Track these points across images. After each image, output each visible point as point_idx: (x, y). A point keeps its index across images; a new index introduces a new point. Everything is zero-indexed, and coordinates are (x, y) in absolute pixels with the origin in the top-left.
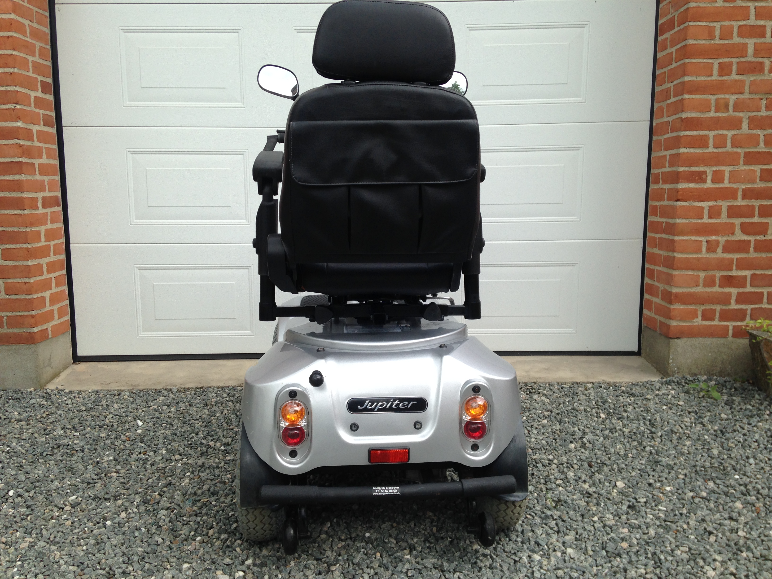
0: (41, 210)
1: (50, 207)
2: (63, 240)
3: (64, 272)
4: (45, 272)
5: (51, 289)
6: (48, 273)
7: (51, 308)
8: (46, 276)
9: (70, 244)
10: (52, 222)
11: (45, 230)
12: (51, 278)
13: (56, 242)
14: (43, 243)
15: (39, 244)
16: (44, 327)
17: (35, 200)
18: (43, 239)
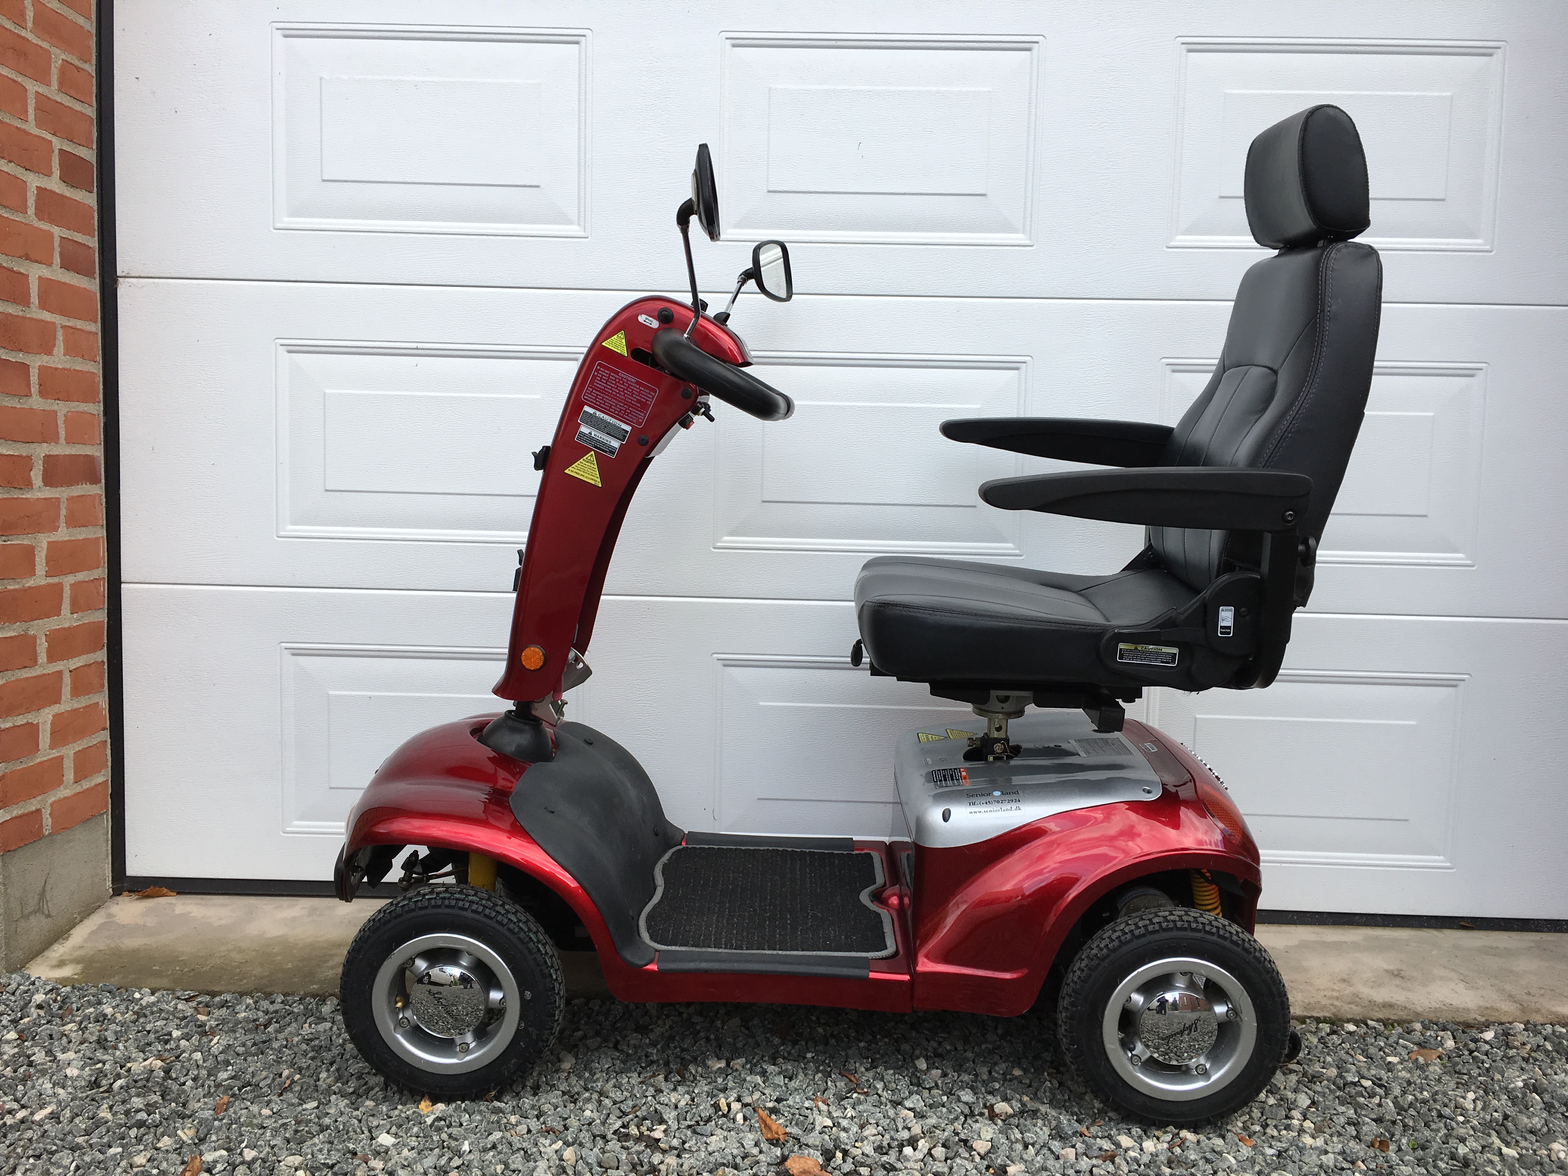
0: (39, 492)
1: (70, 483)
2: (102, 572)
3: (102, 655)
4: (42, 658)
5: (57, 700)
6: (51, 658)
7: (55, 754)
8: (43, 667)
9: (120, 583)
10: (73, 521)
11: (49, 543)
12: (60, 673)
13: (81, 576)
14: (40, 578)
15: (31, 583)
16: (32, 806)
17: (26, 462)
18: (41, 568)
